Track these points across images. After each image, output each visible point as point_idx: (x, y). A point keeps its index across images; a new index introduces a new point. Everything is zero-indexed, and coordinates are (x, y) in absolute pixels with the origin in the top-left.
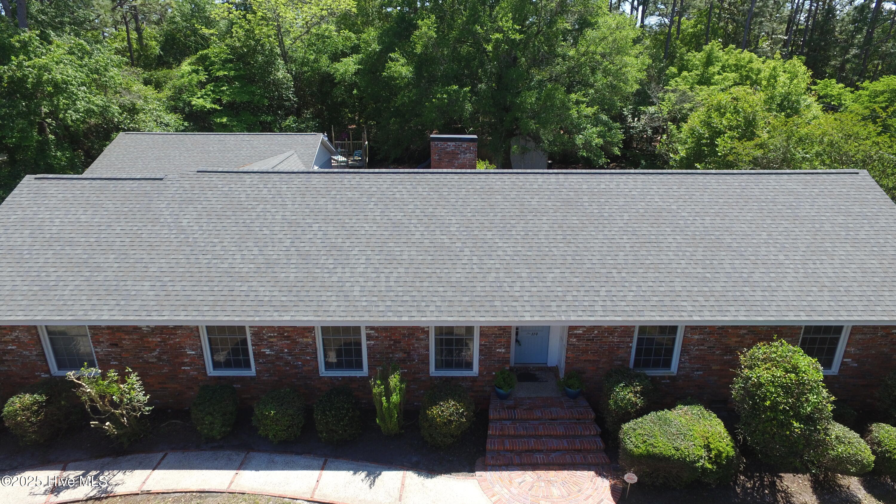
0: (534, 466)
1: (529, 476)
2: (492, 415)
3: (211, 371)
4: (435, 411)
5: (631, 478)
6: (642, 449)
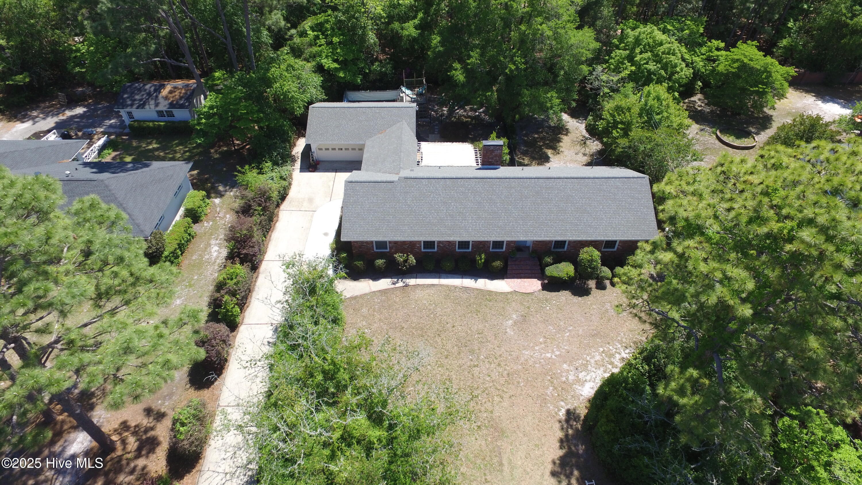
0: (521, 278)
1: (519, 280)
2: (509, 263)
3: (423, 250)
4: (494, 264)
5: (546, 281)
6: (550, 275)
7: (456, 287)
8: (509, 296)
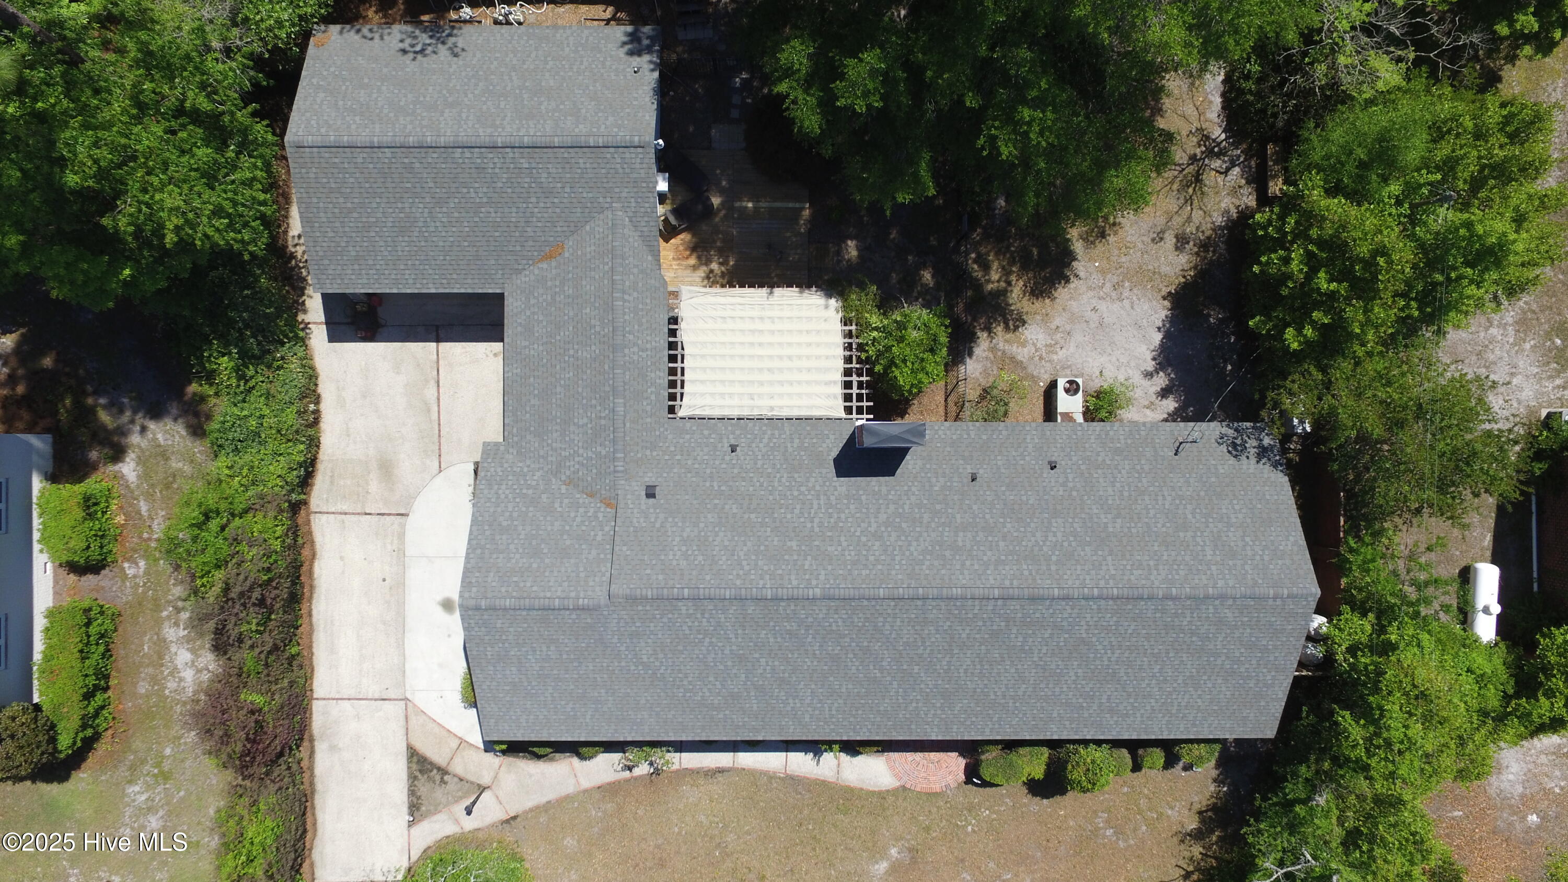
7: (770, 777)
8: (891, 799)
